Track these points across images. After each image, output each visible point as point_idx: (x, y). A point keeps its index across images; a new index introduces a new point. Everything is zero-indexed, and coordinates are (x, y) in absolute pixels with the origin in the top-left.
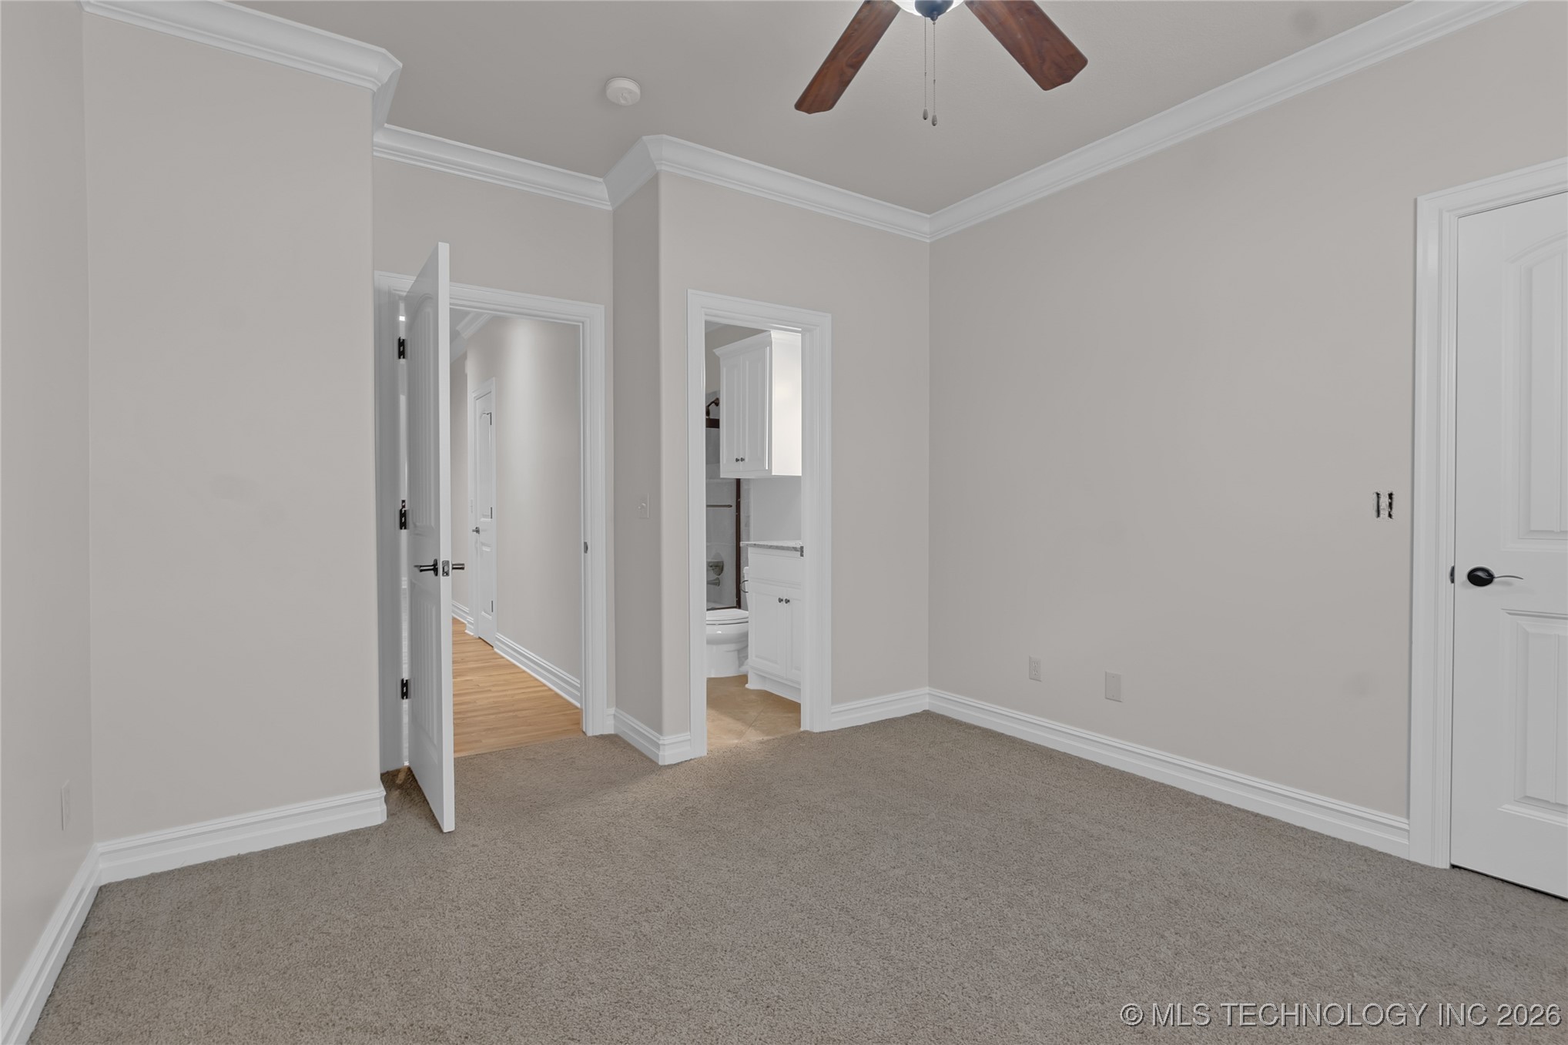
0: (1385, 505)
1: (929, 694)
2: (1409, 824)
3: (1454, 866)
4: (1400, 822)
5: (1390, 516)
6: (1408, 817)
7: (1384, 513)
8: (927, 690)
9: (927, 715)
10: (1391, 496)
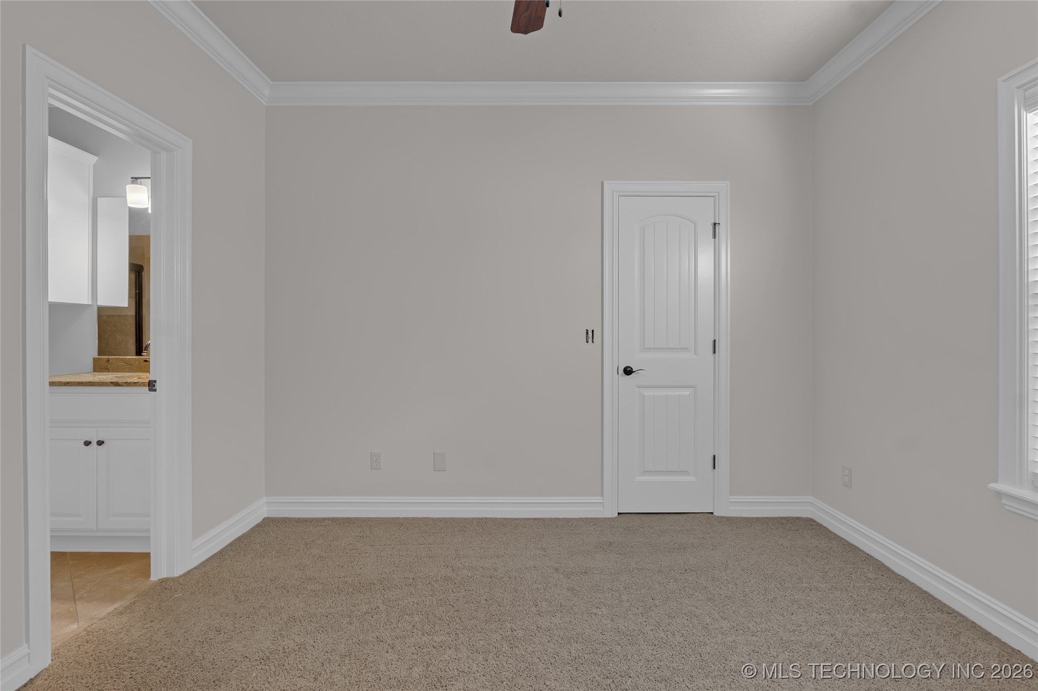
0: (590, 335)
1: (267, 502)
2: (603, 500)
3: (619, 514)
4: (599, 499)
5: (593, 342)
6: (602, 496)
7: (590, 340)
8: (264, 500)
9: (268, 522)
10: (593, 331)
